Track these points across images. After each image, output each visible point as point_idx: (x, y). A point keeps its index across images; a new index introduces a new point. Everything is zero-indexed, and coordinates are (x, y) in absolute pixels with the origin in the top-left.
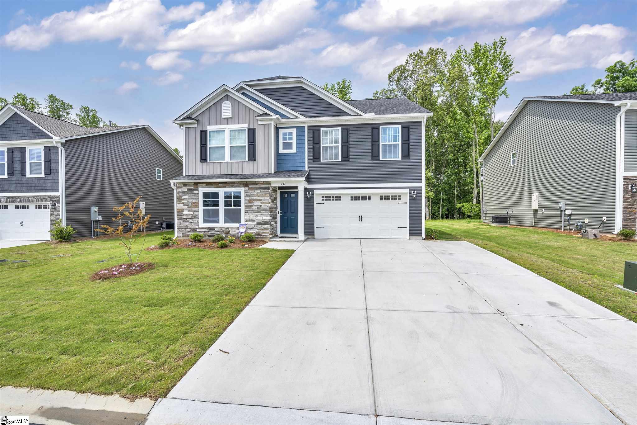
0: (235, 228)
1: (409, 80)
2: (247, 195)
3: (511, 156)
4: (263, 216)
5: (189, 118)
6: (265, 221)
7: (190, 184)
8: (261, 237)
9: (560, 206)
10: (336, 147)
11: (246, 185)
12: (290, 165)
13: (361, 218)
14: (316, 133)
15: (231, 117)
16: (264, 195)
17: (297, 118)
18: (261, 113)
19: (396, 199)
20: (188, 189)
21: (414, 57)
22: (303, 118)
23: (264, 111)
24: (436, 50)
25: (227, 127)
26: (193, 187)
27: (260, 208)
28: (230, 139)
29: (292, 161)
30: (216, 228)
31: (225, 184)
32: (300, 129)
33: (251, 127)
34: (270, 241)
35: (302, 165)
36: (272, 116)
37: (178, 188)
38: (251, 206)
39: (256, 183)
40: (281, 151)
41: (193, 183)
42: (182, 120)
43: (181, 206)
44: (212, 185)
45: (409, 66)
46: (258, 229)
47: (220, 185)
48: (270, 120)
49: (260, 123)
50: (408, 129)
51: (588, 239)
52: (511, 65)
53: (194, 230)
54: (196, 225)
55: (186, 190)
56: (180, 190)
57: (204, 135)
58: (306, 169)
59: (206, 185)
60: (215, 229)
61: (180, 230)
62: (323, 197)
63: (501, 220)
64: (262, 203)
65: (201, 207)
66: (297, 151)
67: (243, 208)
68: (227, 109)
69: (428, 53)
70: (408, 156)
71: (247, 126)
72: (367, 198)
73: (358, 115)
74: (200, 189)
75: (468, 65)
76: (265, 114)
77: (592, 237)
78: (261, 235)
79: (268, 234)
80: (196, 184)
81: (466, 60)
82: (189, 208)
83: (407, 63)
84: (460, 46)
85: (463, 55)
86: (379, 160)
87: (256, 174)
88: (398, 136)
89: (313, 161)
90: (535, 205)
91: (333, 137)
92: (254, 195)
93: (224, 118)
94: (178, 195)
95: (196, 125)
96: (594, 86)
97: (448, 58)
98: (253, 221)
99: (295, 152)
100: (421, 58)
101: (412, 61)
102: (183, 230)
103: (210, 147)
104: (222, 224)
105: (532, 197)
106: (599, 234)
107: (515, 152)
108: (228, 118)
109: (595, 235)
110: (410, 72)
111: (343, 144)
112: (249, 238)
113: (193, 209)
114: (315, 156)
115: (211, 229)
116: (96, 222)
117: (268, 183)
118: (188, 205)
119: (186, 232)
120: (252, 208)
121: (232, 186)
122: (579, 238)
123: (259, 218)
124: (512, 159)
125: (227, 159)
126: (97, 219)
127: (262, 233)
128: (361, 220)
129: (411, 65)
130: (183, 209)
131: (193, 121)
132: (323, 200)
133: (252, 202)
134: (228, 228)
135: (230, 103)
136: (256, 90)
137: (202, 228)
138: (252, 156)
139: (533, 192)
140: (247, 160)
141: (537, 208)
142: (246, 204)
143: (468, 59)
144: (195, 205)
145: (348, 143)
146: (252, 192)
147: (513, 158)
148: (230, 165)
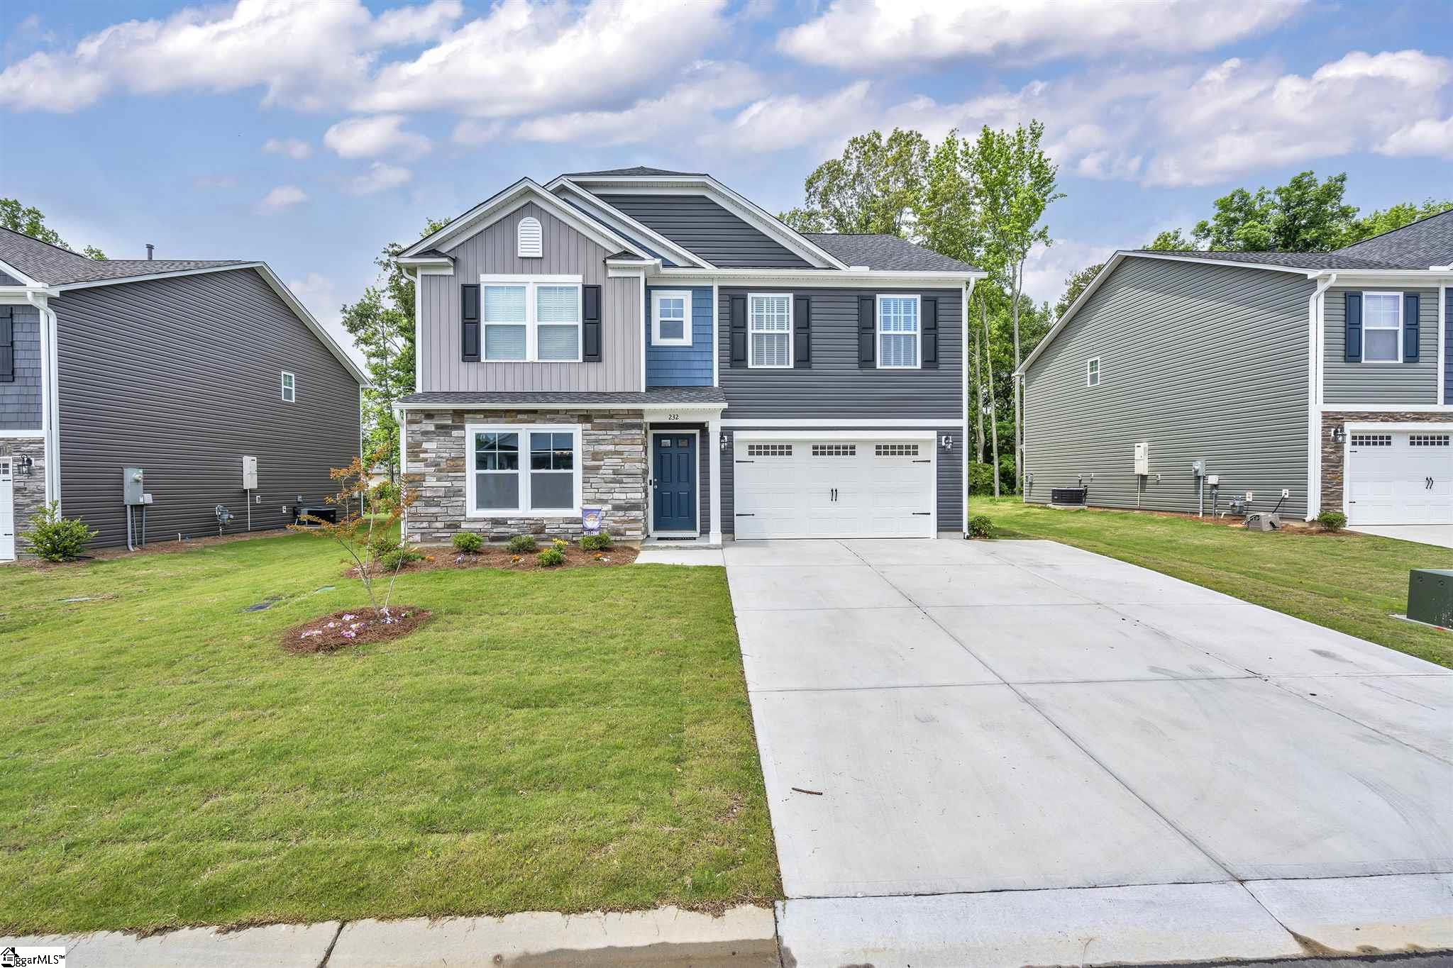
0: (558, 519)
1: (847, 193)
2: (589, 442)
3: (1088, 368)
4: (627, 490)
5: (432, 252)
6: (633, 501)
7: (442, 413)
8: (623, 538)
9: (1196, 467)
10: (782, 337)
11: (585, 417)
12: (677, 374)
13: (834, 493)
14: (739, 303)
15: (540, 255)
16: (629, 442)
17: (695, 266)
18: (615, 251)
19: (908, 453)
20: (438, 427)
21: (861, 145)
22: (710, 269)
23: (620, 246)
24: (908, 136)
25: (531, 281)
26: (450, 422)
27: (619, 472)
28: (539, 308)
29: (680, 365)
30: (511, 519)
31: (533, 415)
32: (701, 293)
33: (591, 283)
34: (644, 549)
35: (706, 374)
36: (643, 259)
37: (410, 422)
38: (598, 468)
39: (610, 414)
40: (657, 340)
41: (451, 412)
42: (417, 255)
43: (418, 467)
44: (501, 417)
45: (850, 165)
46: (615, 522)
47: (520, 416)
48: (638, 268)
49: (611, 273)
50: (935, 305)
51: (1261, 531)
52: (1050, 180)
53: (454, 526)
54: (458, 513)
55: (433, 429)
56: (415, 427)
57: (470, 295)
58: (716, 384)
59: (485, 417)
60: (509, 522)
61: (418, 525)
62: (751, 447)
63: (1072, 497)
64: (624, 460)
65: (471, 471)
66: (693, 343)
67: (577, 471)
68: (530, 238)
69: (891, 140)
70: (935, 361)
71: (581, 281)
72: (849, 450)
73: (830, 268)
74: (468, 426)
75: (970, 174)
76: (626, 254)
77: (1267, 528)
78: (622, 535)
79: (640, 533)
80: (459, 414)
81: (967, 161)
82: (440, 471)
83: (848, 157)
84: (953, 131)
85: (961, 151)
86: (874, 367)
87: (605, 394)
88: (913, 318)
89: (732, 367)
90: (1142, 467)
91: (776, 314)
92: (606, 442)
93: (523, 258)
94: (410, 439)
95: (450, 272)
96: (1195, 234)
97: (932, 155)
98: (604, 502)
99: (690, 344)
100: (875, 148)
101: (857, 154)
102: (425, 525)
103: (486, 326)
104: (525, 509)
105: (1136, 449)
106: (1279, 523)
107: (1098, 358)
108: (532, 258)
109: (1271, 523)
110: (851, 177)
111: (798, 331)
112: (601, 543)
113: (450, 474)
114: (736, 356)
115: (496, 522)
116: (138, 508)
117: (639, 414)
118: (437, 465)
119: (432, 530)
120: (601, 471)
121: (552, 421)
122: (1241, 529)
123: (616, 496)
124: (1089, 374)
125: (531, 354)
126: (141, 500)
127: (626, 529)
128: (834, 499)
129: (854, 161)
130: (424, 475)
131: (446, 260)
132: (751, 454)
133: (599, 457)
134: (542, 519)
135: (537, 221)
136: (600, 196)
137: (475, 520)
138: (592, 351)
139: (1138, 439)
140: (580, 359)
141: (1146, 473)
142: (585, 463)
143: (970, 160)
144: (457, 465)
145: (808, 327)
146: (601, 434)
147: (1092, 370)
148: (537, 369)
